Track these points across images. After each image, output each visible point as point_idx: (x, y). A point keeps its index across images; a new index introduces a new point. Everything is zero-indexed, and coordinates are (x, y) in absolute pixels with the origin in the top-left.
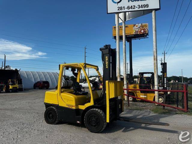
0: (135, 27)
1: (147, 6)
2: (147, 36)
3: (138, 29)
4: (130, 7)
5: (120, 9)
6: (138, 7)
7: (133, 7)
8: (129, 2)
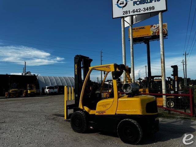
0: (153, 28)
1: (153, 8)
2: (166, 37)
3: (156, 29)
4: (135, 11)
5: (125, 13)
6: (143, 10)
7: (138, 11)
8: (134, 5)
